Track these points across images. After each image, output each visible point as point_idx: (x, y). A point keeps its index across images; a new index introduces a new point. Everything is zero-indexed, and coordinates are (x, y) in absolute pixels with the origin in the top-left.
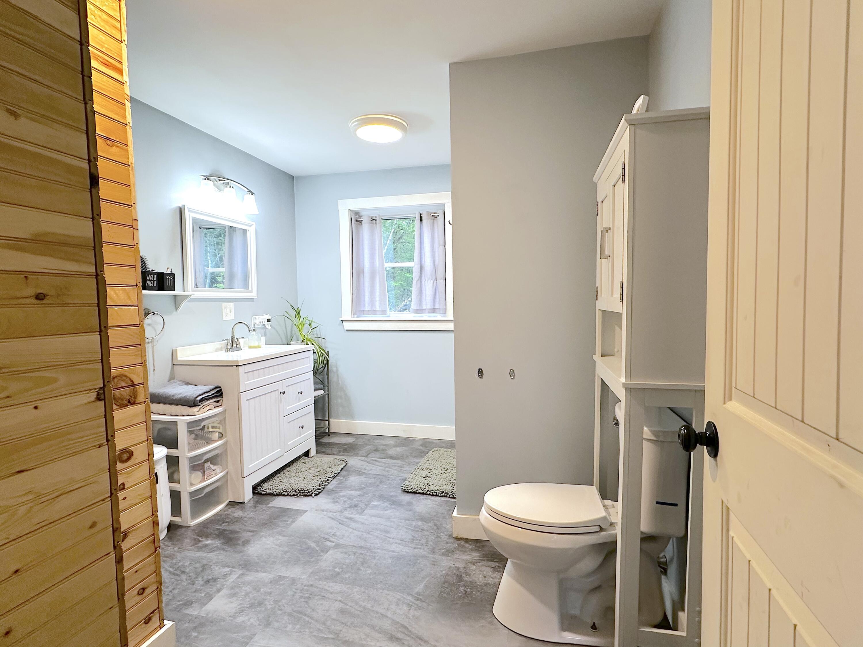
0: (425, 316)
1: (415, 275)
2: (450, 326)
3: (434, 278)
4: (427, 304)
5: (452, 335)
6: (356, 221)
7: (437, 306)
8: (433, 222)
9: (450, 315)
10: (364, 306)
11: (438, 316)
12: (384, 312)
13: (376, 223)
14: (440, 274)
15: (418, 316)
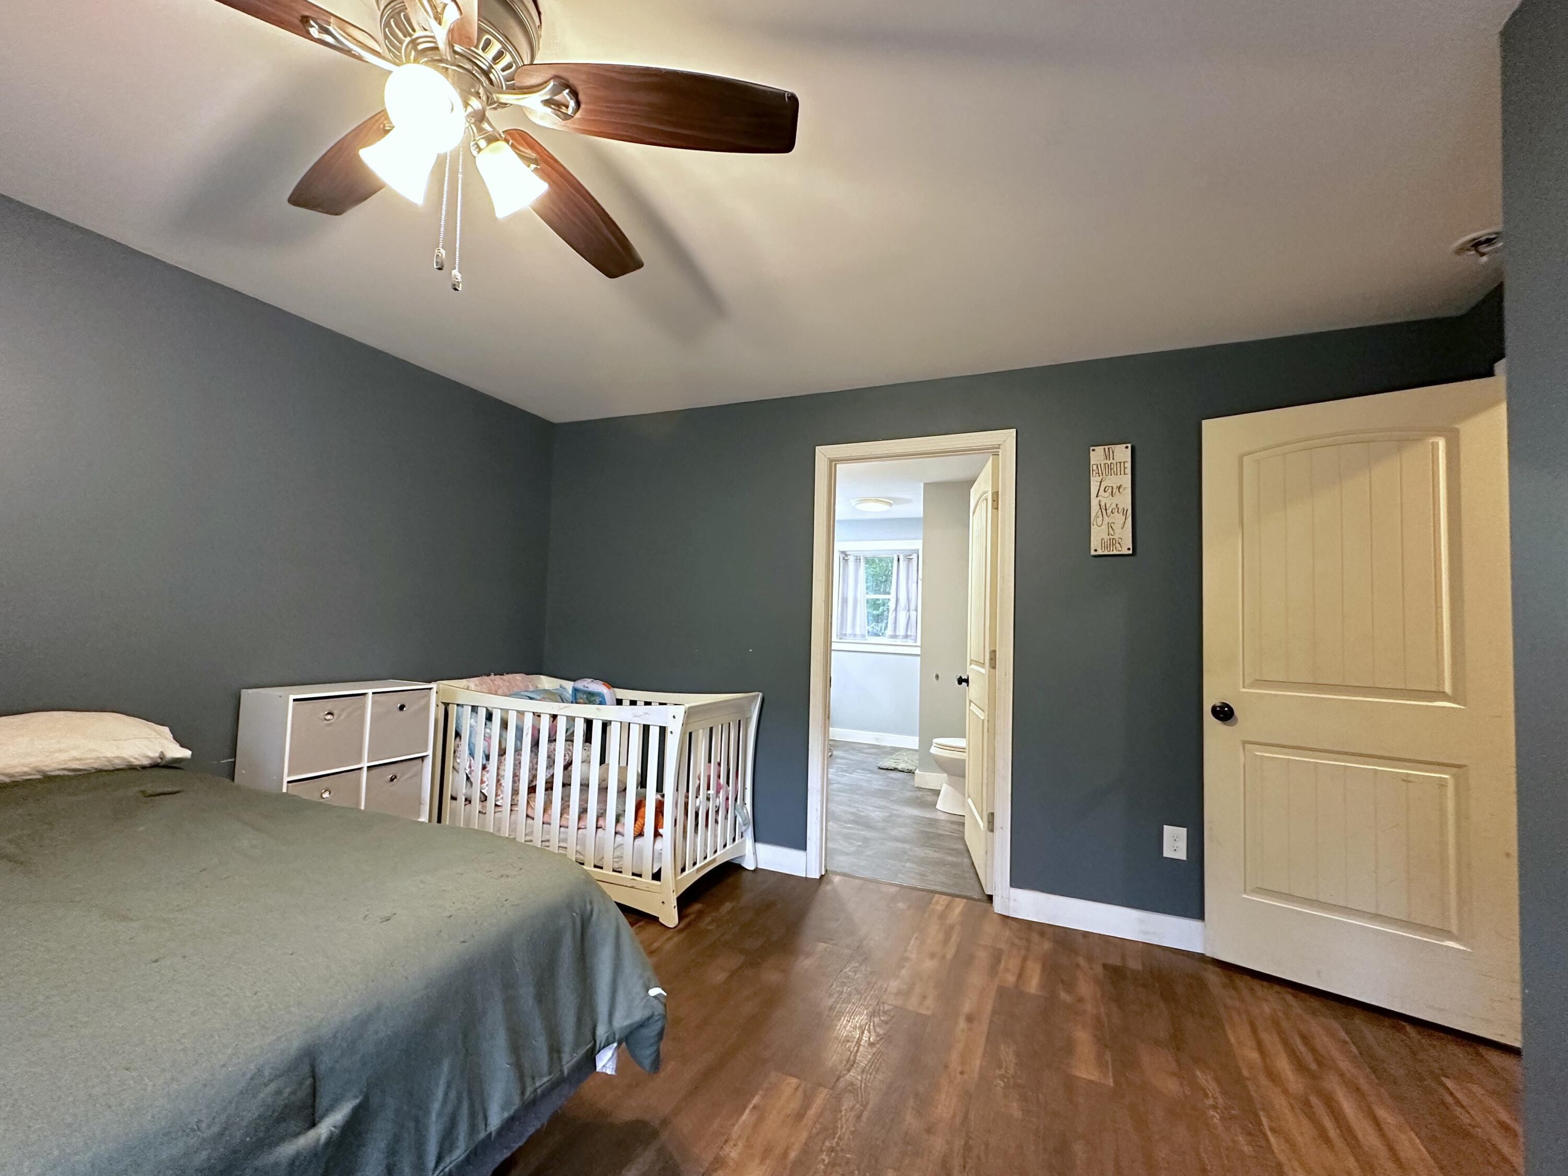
0: (899, 642)
1: (892, 605)
2: (918, 651)
3: (907, 609)
4: (901, 631)
5: (919, 658)
6: (844, 559)
7: (909, 633)
8: (908, 564)
9: (919, 643)
10: (846, 629)
11: (910, 642)
12: (863, 636)
13: (860, 562)
14: (913, 607)
15: (892, 641)
